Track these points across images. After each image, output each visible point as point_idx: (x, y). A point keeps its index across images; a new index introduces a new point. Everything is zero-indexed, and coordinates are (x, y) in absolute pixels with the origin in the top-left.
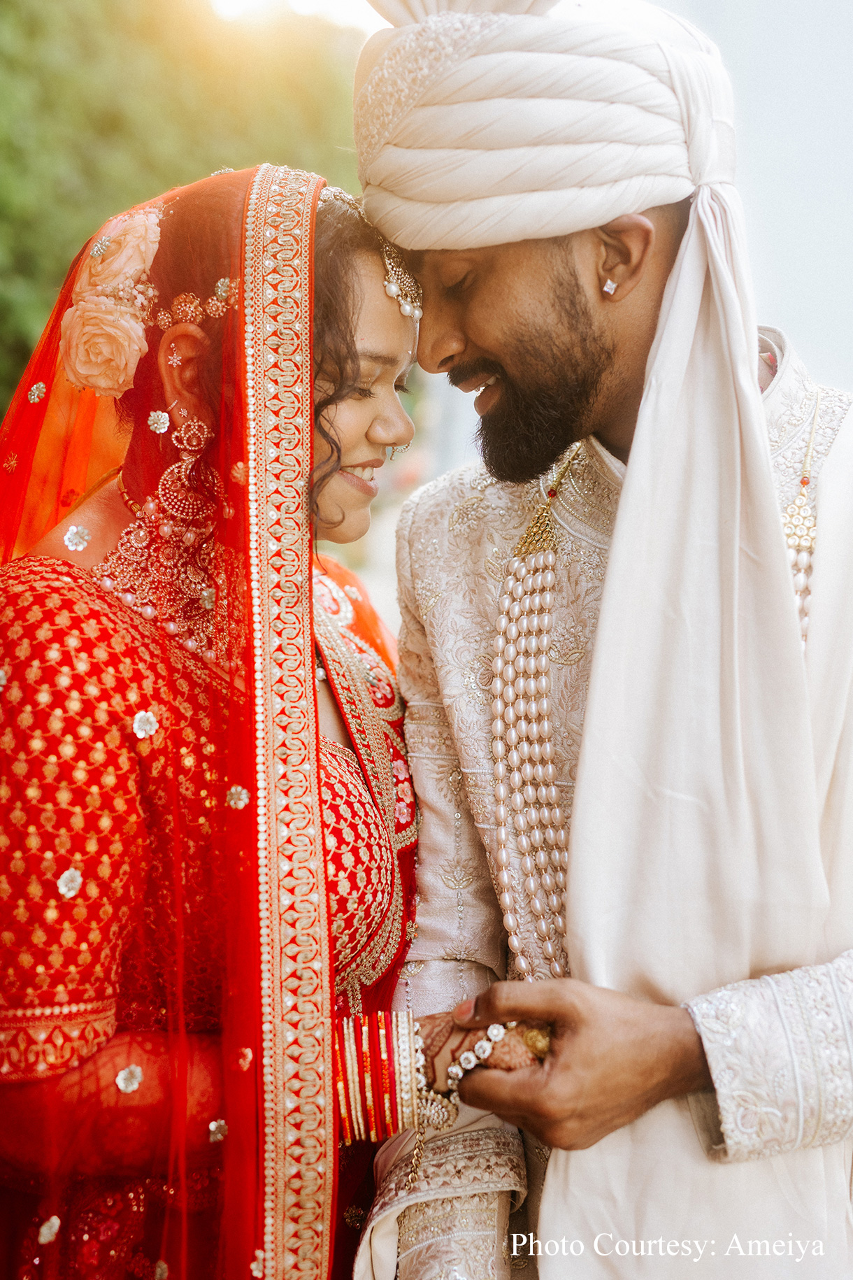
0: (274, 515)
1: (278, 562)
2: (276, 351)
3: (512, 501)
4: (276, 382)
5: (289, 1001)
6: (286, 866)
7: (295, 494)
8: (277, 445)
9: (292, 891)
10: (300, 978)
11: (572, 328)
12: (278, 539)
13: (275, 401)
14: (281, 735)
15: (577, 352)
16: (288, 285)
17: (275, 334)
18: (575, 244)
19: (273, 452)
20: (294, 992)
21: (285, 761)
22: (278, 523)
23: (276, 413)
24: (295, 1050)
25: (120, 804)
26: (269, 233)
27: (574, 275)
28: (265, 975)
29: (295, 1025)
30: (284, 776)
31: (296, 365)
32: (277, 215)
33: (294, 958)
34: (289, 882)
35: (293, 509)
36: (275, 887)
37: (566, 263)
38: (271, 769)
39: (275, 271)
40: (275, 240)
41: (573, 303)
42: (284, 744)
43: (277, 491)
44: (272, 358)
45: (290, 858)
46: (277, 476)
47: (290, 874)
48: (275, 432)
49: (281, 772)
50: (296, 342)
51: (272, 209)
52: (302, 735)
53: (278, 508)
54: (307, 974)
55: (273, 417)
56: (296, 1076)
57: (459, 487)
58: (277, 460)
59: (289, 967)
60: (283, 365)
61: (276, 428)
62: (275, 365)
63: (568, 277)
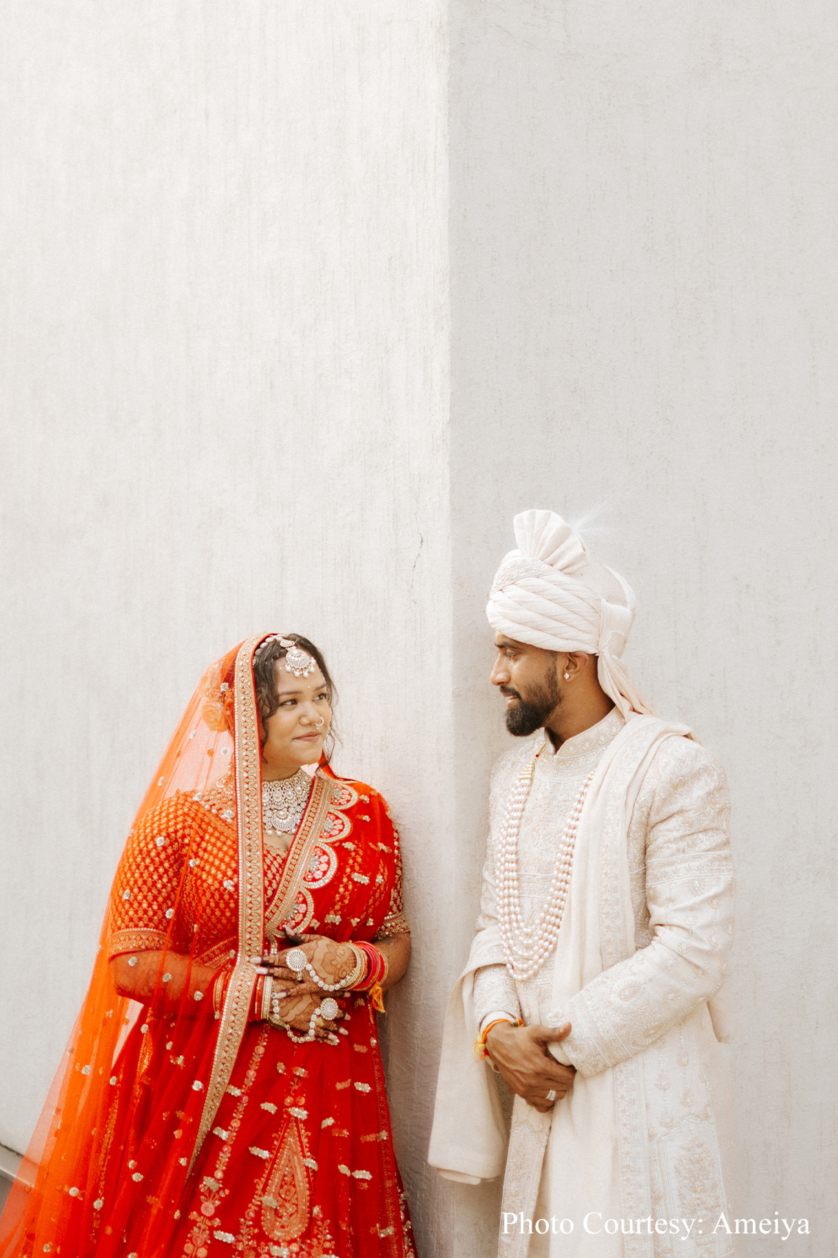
0: (245, 764)
1: (247, 780)
11: (549, 687)
15: (549, 696)
17: (244, 699)
18: (559, 658)
19: (245, 741)
21: (250, 851)
25: (166, 865)
27: (555, 669)
28: (240, 926)
29: (250, 945)
36: (245, 895)
37: (554, 663)
39: (242, 676)
41: (552, 678)
45: (251, 884)
48: (246, 735)
58: (246, 744)
63: (553, 668)
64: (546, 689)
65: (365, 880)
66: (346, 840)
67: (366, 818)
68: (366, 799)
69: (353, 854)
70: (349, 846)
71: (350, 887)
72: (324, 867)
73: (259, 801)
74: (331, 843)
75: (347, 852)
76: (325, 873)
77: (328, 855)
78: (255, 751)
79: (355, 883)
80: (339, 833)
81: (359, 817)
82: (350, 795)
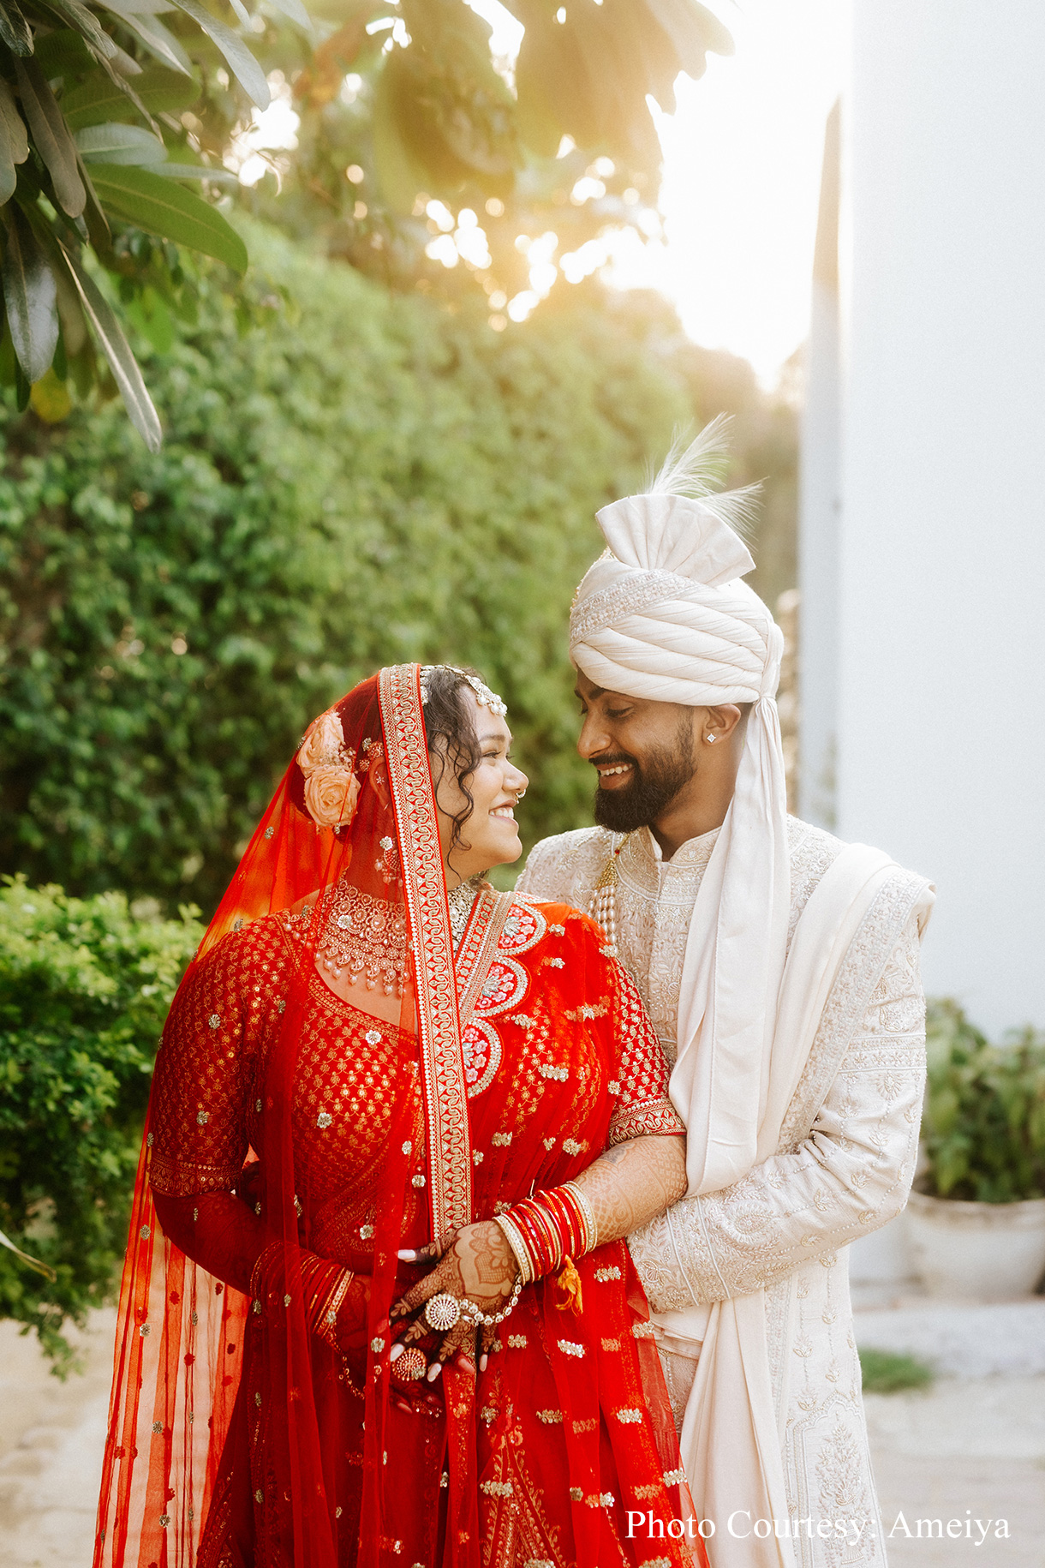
0: (418, 863)
2: (408, 767)
3: (594, 853)
4: (411, 785)
5: (446, 1147)
6: (440, 1069)
7: (430, 848)
8: (416, 821)
9: (444, 1083)
10: (451, 1134)
12: (423, 877)
13: (412, 796)
14: (433, 992)
15: (680, 768)
16: (411, 729)
17: (406, 757)
19: (413, 826)
20: (449, 1142)
22: (422, 867)
23: (413, 803)
24: (449, 1175)
26: (395, 702)
30: (437, 1016)
31: (421, 774)
32: (398, 691)
33: (448, 1122)
34: (442, 1078)
35: (430, 858)
37: (689, 721)
38: (428, 1012)
39: (401, 722)
40: (399, 705)
42: (435, 998)
43: (419, 849)
44: (406, 772)
45: (442, 1064)
46: (418, 840)
47: (443, 1073)
48: (414, 815)
49: (435, 1014)
50: (419, 760)
51: (395, 688)
52: (447, 992)
53: (421, 858)
54: (455, 1131)
55: (412, 805)
56: (450, 1189)
57: (568, 843)
58: (417, 830)
59: (445, 1127)
60: (414, 774)
61: (414, 812)
62: (409, 775)
63: (687, 725)
64: (677, 758)
65: (562, 1074)
66: (515, 1011)
67: (558, 963)
68: (560, 929)
69: (530, 1037)
70: (523, 1020)
71: (541, 1090)
72: (480, 1061)
73: (446, 922)
74: (492, 1017)
75: (520, 1031)
76: (481, 1071)
77: (487, 1041)
78: (432, 842)
79: (549, 1083)
80: (507, 998)
81: (546, 961)
82: (534, 925)
